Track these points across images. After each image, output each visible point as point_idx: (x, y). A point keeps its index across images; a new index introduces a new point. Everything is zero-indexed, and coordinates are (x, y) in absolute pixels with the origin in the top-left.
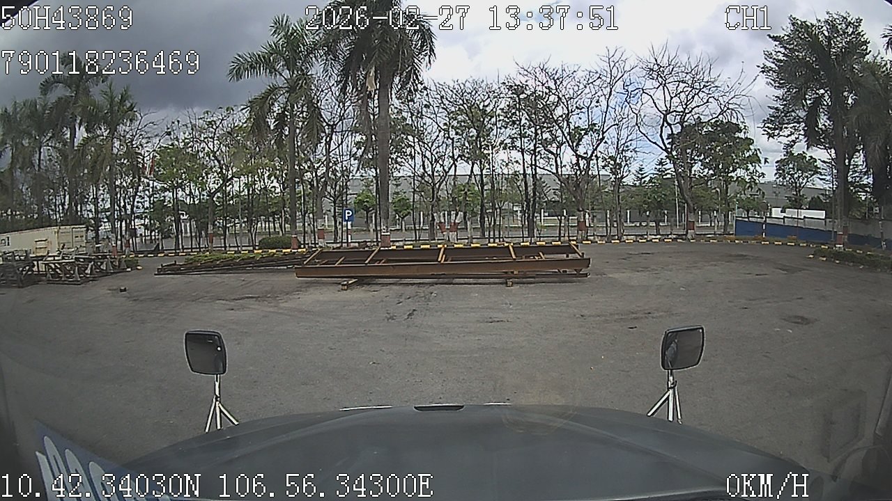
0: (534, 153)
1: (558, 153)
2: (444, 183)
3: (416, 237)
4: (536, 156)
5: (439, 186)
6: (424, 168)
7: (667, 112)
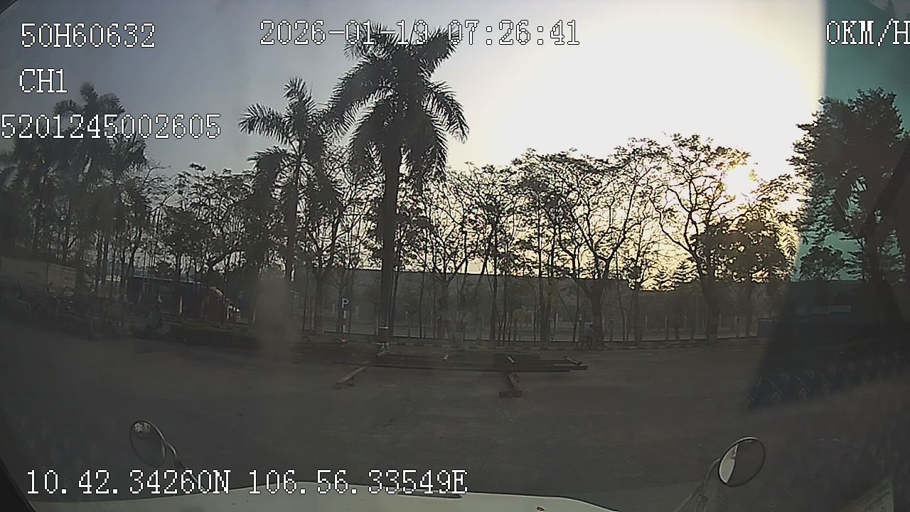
0: (551, 254)
1: (577, 253)
3: (421, 335)
4: (553, 257)
7: (693, 210)
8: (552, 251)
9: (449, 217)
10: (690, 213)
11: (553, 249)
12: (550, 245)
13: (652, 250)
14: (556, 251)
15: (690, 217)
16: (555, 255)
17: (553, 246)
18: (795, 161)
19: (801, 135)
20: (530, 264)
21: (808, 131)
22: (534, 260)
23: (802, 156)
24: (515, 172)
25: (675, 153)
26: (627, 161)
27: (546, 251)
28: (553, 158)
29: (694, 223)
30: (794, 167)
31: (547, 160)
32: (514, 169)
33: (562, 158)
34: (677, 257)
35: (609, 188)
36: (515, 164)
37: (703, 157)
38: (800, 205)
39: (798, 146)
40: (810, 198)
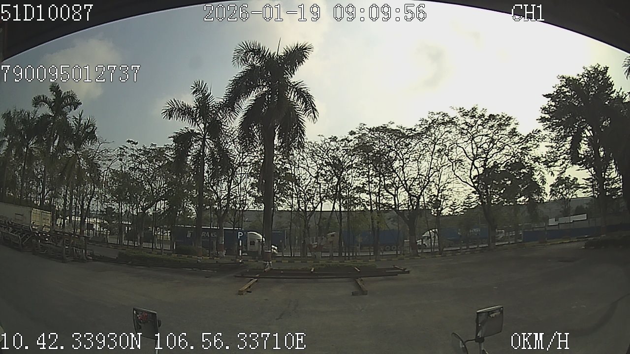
0: (378, 194)
1: (396, 194)
3: (291, 255)
4: (379, 197)
5: (309, 219)
6: (299, 205)
7: (475, 159)
8: (379, 193)
9: (307, 173)
10: (473, 161)
11: (380, 191)
12: (377, 189)
13: (447, 188)
14: (381, 192)
15: (473, 164)
16: (381, 195)
17: (379, 189)
18: (543, 120)
19: (546, 102)
20: (365, 203)
21: (550, 99)
22: (367, 200)
23: (547, 116)
24: (351, 140)
25: (461, 120)
26: (428, 129)
27: (375, 193)
28: (377, 129)
29: (476, 168)
30: (542, 124)
31: (373, 131)
32: (351, 137)
33: (384, 129)
34: (465, 192)
35: (416, 148)
36: (351, 135)
37: (479, 122)
38: (548, 149)
39: (544, 109)
40: (554, 145)
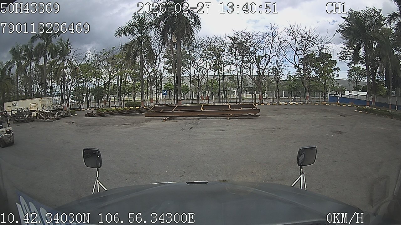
1: (251, 67)
2: (203, 79)
3: (191, 102)
4: (242, 68)
5: (201, 81)
6: (195, 73)
7: (297, 50)
8: (242, 65)
12: (241, 63)
15: (296, 53)
17: (242, 63)
21: (346, 20)
